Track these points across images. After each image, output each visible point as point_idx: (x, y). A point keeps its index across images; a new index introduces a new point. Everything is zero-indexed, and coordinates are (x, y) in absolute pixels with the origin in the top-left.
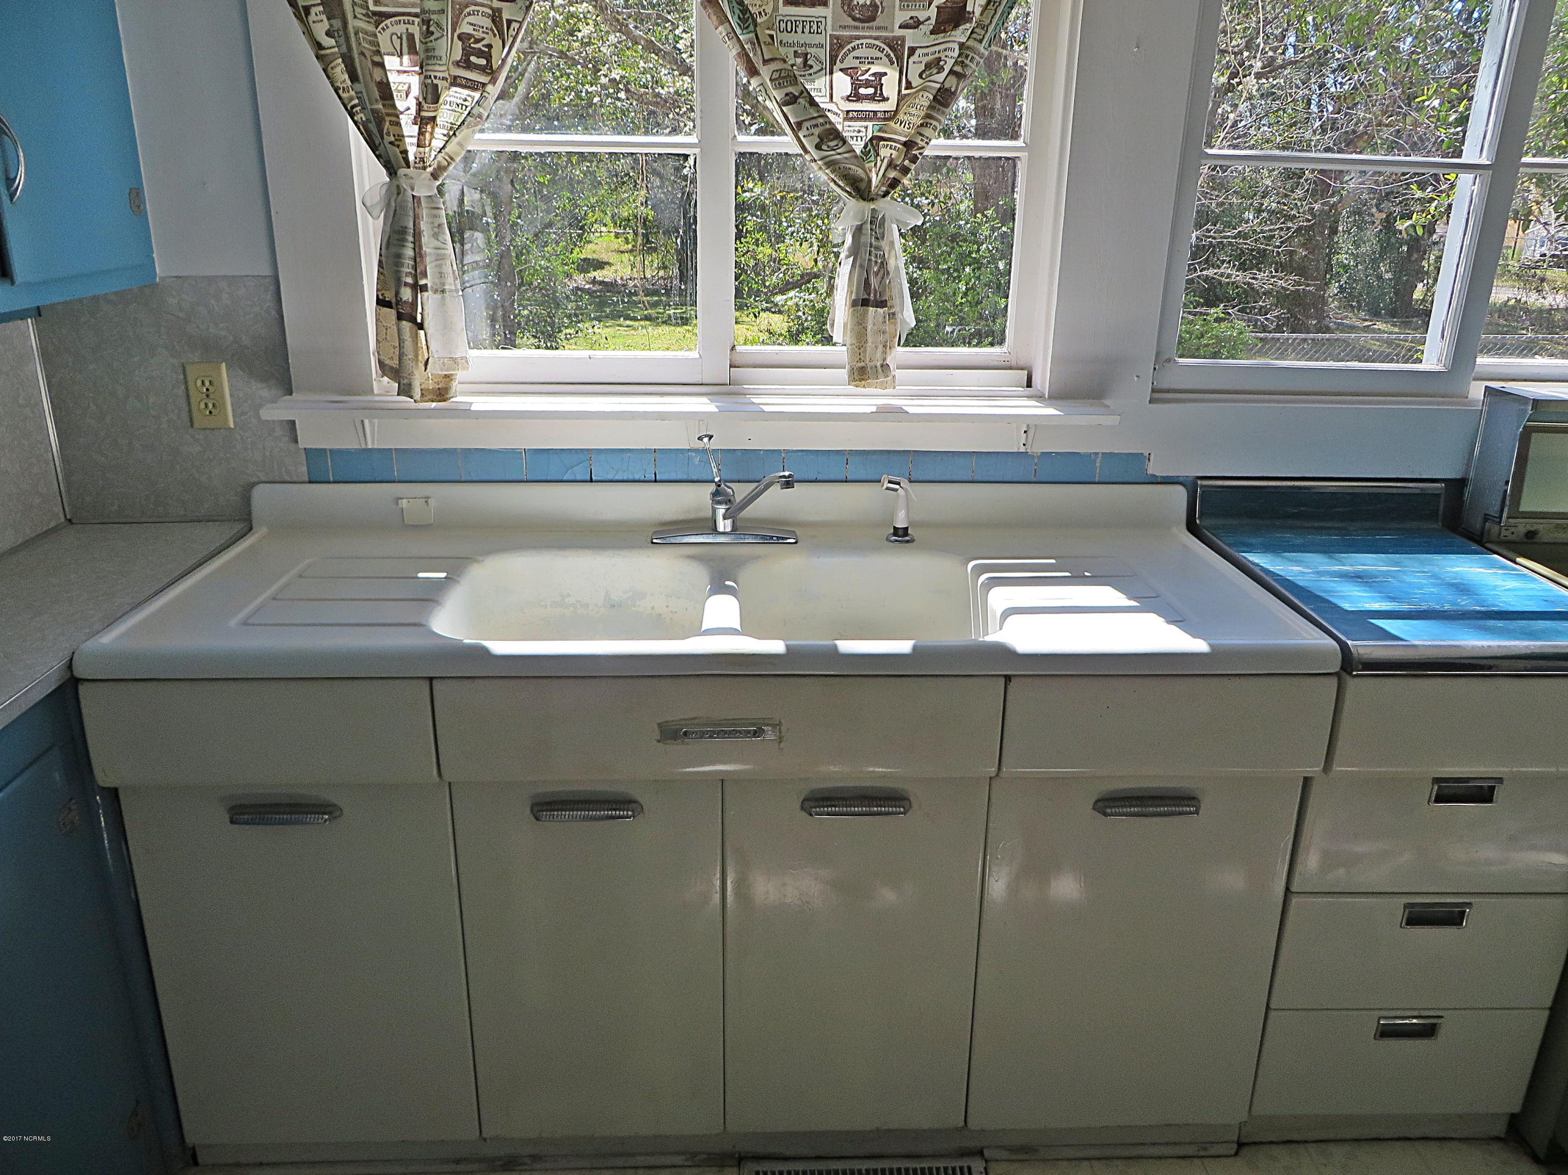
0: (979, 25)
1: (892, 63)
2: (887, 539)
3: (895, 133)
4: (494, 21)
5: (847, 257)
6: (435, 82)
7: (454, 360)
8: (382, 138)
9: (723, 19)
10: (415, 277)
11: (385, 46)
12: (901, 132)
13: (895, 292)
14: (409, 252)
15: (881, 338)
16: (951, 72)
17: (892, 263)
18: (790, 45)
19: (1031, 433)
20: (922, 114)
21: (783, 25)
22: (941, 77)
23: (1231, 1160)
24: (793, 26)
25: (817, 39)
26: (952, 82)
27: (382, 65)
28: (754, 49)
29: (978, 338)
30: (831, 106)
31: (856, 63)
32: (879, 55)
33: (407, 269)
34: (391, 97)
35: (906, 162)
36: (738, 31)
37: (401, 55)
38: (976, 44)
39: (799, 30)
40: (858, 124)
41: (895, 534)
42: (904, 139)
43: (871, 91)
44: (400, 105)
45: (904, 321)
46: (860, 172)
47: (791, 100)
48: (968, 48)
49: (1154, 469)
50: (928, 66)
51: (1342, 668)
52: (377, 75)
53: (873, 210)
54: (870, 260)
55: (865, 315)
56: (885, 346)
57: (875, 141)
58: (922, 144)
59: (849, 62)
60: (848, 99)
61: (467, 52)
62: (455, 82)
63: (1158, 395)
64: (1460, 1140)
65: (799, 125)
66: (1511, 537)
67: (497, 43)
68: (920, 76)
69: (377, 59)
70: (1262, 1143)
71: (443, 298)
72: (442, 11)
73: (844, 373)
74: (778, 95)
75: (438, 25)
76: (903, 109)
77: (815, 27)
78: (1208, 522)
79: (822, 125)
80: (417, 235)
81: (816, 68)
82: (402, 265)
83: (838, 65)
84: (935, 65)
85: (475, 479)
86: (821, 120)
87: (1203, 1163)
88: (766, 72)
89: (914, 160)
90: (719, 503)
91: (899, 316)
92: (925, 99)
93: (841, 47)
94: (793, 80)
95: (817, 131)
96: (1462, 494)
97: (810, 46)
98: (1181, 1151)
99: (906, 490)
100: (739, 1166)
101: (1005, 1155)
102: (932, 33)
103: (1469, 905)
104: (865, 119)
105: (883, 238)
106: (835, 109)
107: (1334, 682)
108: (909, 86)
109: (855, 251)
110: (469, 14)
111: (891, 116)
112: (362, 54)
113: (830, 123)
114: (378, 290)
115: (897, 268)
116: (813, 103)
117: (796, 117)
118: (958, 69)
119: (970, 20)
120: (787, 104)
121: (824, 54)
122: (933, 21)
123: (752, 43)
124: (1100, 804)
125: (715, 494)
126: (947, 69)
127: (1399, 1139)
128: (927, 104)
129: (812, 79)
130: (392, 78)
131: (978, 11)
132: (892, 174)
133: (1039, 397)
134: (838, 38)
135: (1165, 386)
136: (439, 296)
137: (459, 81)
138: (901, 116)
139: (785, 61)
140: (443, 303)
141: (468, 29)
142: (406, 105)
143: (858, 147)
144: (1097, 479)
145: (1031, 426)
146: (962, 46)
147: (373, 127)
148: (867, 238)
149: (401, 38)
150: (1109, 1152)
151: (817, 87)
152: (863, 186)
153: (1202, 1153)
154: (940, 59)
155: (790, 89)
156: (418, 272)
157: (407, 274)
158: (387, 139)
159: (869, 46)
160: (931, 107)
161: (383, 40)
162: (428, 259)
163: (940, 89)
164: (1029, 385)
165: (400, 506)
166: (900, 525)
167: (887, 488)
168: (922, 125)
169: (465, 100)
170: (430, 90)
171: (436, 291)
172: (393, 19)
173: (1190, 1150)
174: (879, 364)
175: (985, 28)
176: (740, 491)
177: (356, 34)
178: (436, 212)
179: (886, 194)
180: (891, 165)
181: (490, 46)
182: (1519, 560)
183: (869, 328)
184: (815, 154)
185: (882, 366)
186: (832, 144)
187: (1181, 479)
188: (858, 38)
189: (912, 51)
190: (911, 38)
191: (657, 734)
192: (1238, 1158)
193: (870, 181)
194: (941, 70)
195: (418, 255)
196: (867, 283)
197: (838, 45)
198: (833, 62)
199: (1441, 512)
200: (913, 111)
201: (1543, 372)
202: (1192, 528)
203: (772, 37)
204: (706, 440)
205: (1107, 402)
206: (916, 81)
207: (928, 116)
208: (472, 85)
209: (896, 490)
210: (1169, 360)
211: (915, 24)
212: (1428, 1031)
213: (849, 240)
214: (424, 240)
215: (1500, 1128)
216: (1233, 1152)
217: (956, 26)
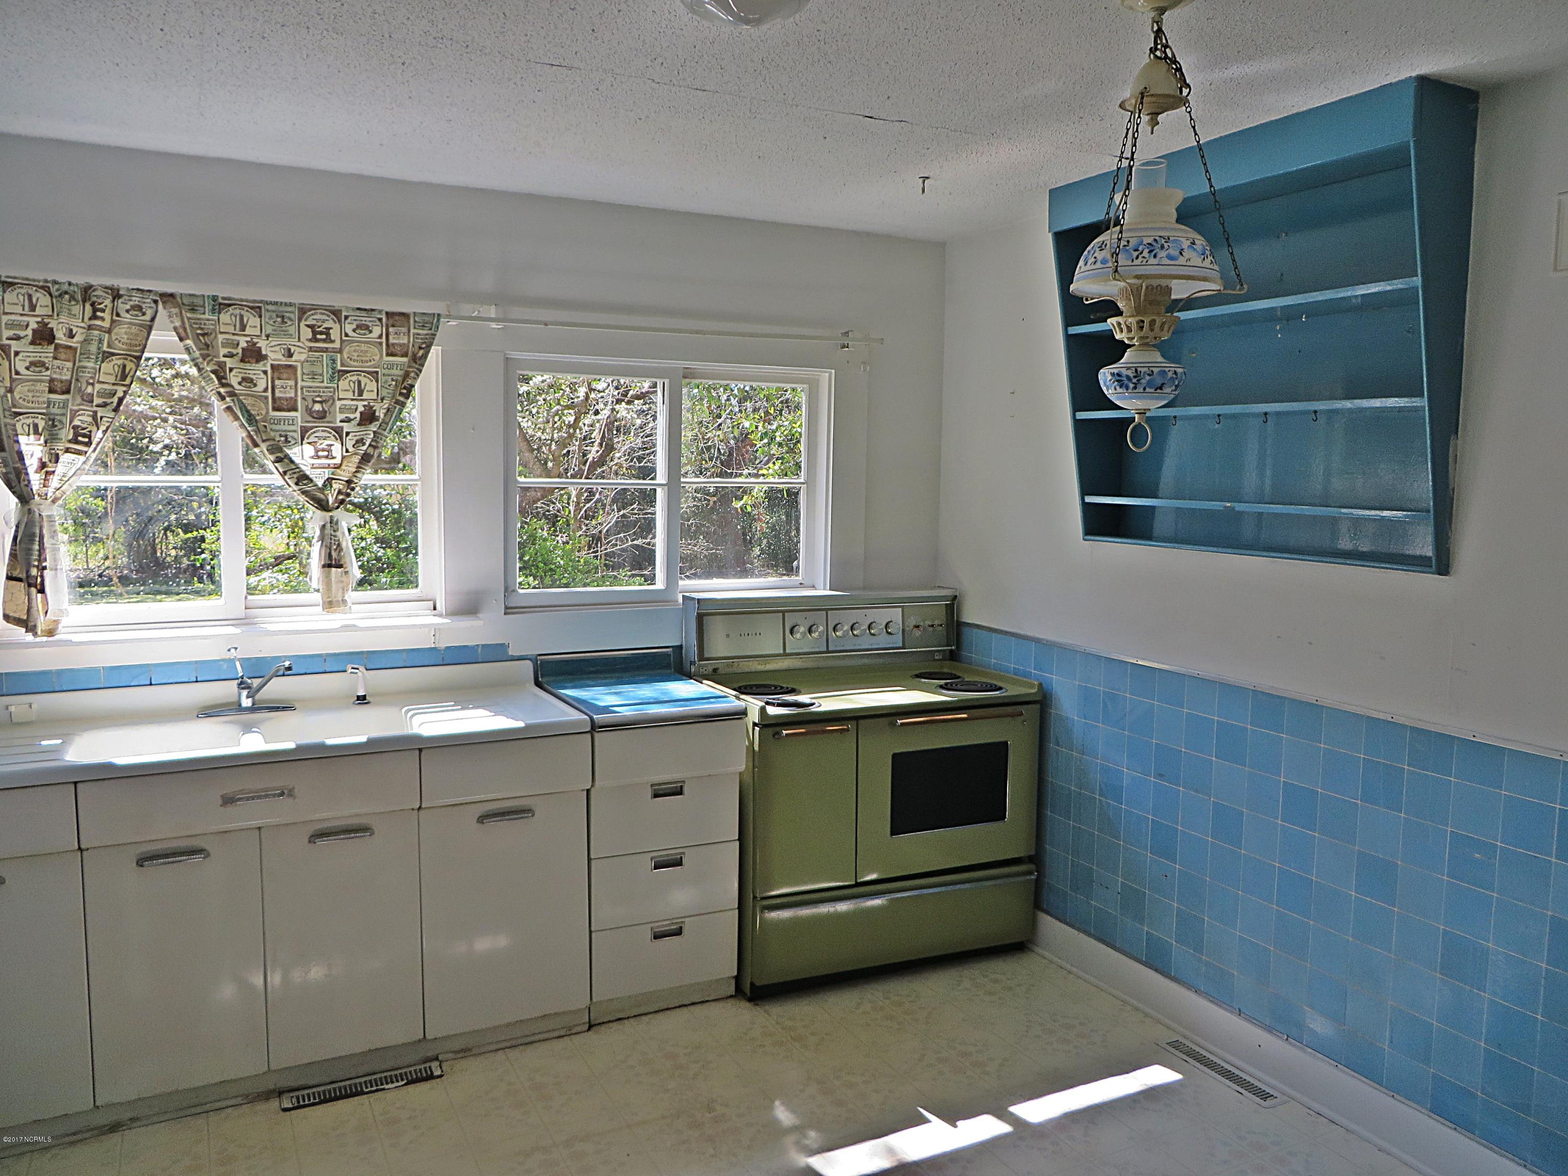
0: (383, 422)
1: (337, 439)
2: (354, 703)
3: (340, 476)
4: (93, 419)
5: (318, 541)
6: (58, 452)
7: (61, 611)
8: (19, 482)
9: (237, 418)
10: (39, 561)
11: (19, 430)
12: (344, 475)
13: (347, 560)
14: (36, 547)
15: (341, 585)
16: (370, 445)
17: (344, 545)
18: (277, 431)
19: (437, 635)
20: (355, 466)
21: (272, 421)
22: (365, 448)
23: (586, 1033)
24: (279, 421)
25: (292, 428)
26: (371, 451)
27: (17, 442)
28: (256, 434)
29: (401, 585)
30: (304, 462)
31: (316, 440)
32: (329, 435)
33: (35, 556)
34: (23, 459)
35: (349, 491)
36: (247, 425)
37: (28, 435)
38: (383, 432)
39: (282, 423)
40: (319, 471)
41: (358, 699)
42: (346, 479)
43: (326, 453)
44: (27, 462)
45: (354, 576)
46: (322, 496)
47: (278, 460)
48: (379, 433)
49: (511, 652)
50: (357, 442)
51: (592, 728)
52: (16, 447)
53: (331, 517)
54: (331, 543)
55: (329, 573)
56: (343, 589)
57: (329, 480)
58: (356, 481)
59: (312, 439)
60: (312, 457)
61: (76, 435)
62: (67, 450)
63: (508, 610)
64: (714, 1000)
65: (285, 473)
66: (705, 673)
67: (95, 428)
68: (353, 446)
69: (15, 438)
70: (604, 1023)
71: (56, 574)
72: (63, 415)
73: (320, 608)
74: (272, 458)
75: (61, 422)
76: (345, 463)
77: (291, 422)
78: (545, 680)
79: (298, 472)
80: (42, 537)
81: (293, 442)
82: (32, 555)
83: (306, 441)
84: (360, 442)
85: (65, 689)
86: (297, 470)
87: (571, 1040)
88: (264, 446)
89: (353, 489)
90: (243, 688)
91: (350, 573)
92: (357, 459)
93: (307, 431)
94: (280, 450)
95: (295, 476)
96: (681, 653)
97: (289, 431)
98: (556, 1034)
99: (363, 673)
100: (279, 1096)
101: (451, 1055)
102: (358, 425)
103: (684, 853)
104: (323, 468)
105: (338, 530)
106: (305, 463)
107: (589, 736)
108: (347, 451)
109: (322, 538)
110: (79, 415)
111: (339, 467)
112: (9, 437)
113: (302, 471)
114: (8, 571)
115: (347, 547)
116: (292, 462)
117: (283, 468)
118: (374, 443)
119: (378, 420)
120: (276, 462)
121: (298, 436)
122: (358, 419)
123: (256, 432)
124: (481, 819)
125: (239, 685)
126: (367, 444)
127: (680, 1007)
128: (358, 461)
129: (290, 448)
130: (24, 448)
131: (382, 416)
132: (341, 497)
133: (440, 616)
134: (304, 427)
135: (510, 605)
136: (53, 572)
137: (70, 450)
138: (343, 467)
139: (274, 440)
140: (56, 576)
141: (79, 423)
142: (32, 464)
143: (320, 484)
144: (480, 660)
145: (437, 629)
146: (374, 432)
147: (12, 476)
148: (328, 530)
149: (29, 426)
150: (514, 1042)
151: (294, 452)
152: (324, 503)
153: (568, 1033)
154: (362, 439)
155: (279, 455)
156: (41, 558)
157: (35, 560)
158: (23, 483)
159: (323, 431)
160: (359, 463)
161: (18, 426)
162: (47, 551)
163: (364, 454)
164: (435, 609)
165: (10, 710)
166: (361, 693)
167: (351, 673)
168: (356, 472)
169: (73, 460)
170: (54, 456)
171: (51, 570)
172: (24, 416)
173: (562, 1033)
174: (340, 599)
175: (387, 424)
176: (256, 683)
177: (5, 426)
178: (53, 523)
179: (338, 508)
180: (340, 492)
181: (90, 432)
182: (704, 682)
183: (333, 579)
184: (296, 488)
185: (342, 600)
186: (304, 482)
187: (529, 657)
188: (317, 427)
189: (348, 434)
190: (346, 427)
191: (220, 802)
192: (590, 1033)
193: (328, 501)
194: (364, 444)
195: (42, 549)
196: (330, 555)
197: (304, 431)
198: (302, 439)
199: (672, 664)
200: (350, 465)
201: (718, 587)
202: (538, 684)
203: (265, 426)
204: (233, 650)
205: (480, 615)
206: (351, 449)
207: (358, 467)
208: (79, 453)
209: (356, 673)
210: (514, 591)
211: (348, 420)
212: (678, 932)
213: (318, 532)
214: (45, 540)
215: (732, 990)
216: (587, 1028)
217: (371, 423)
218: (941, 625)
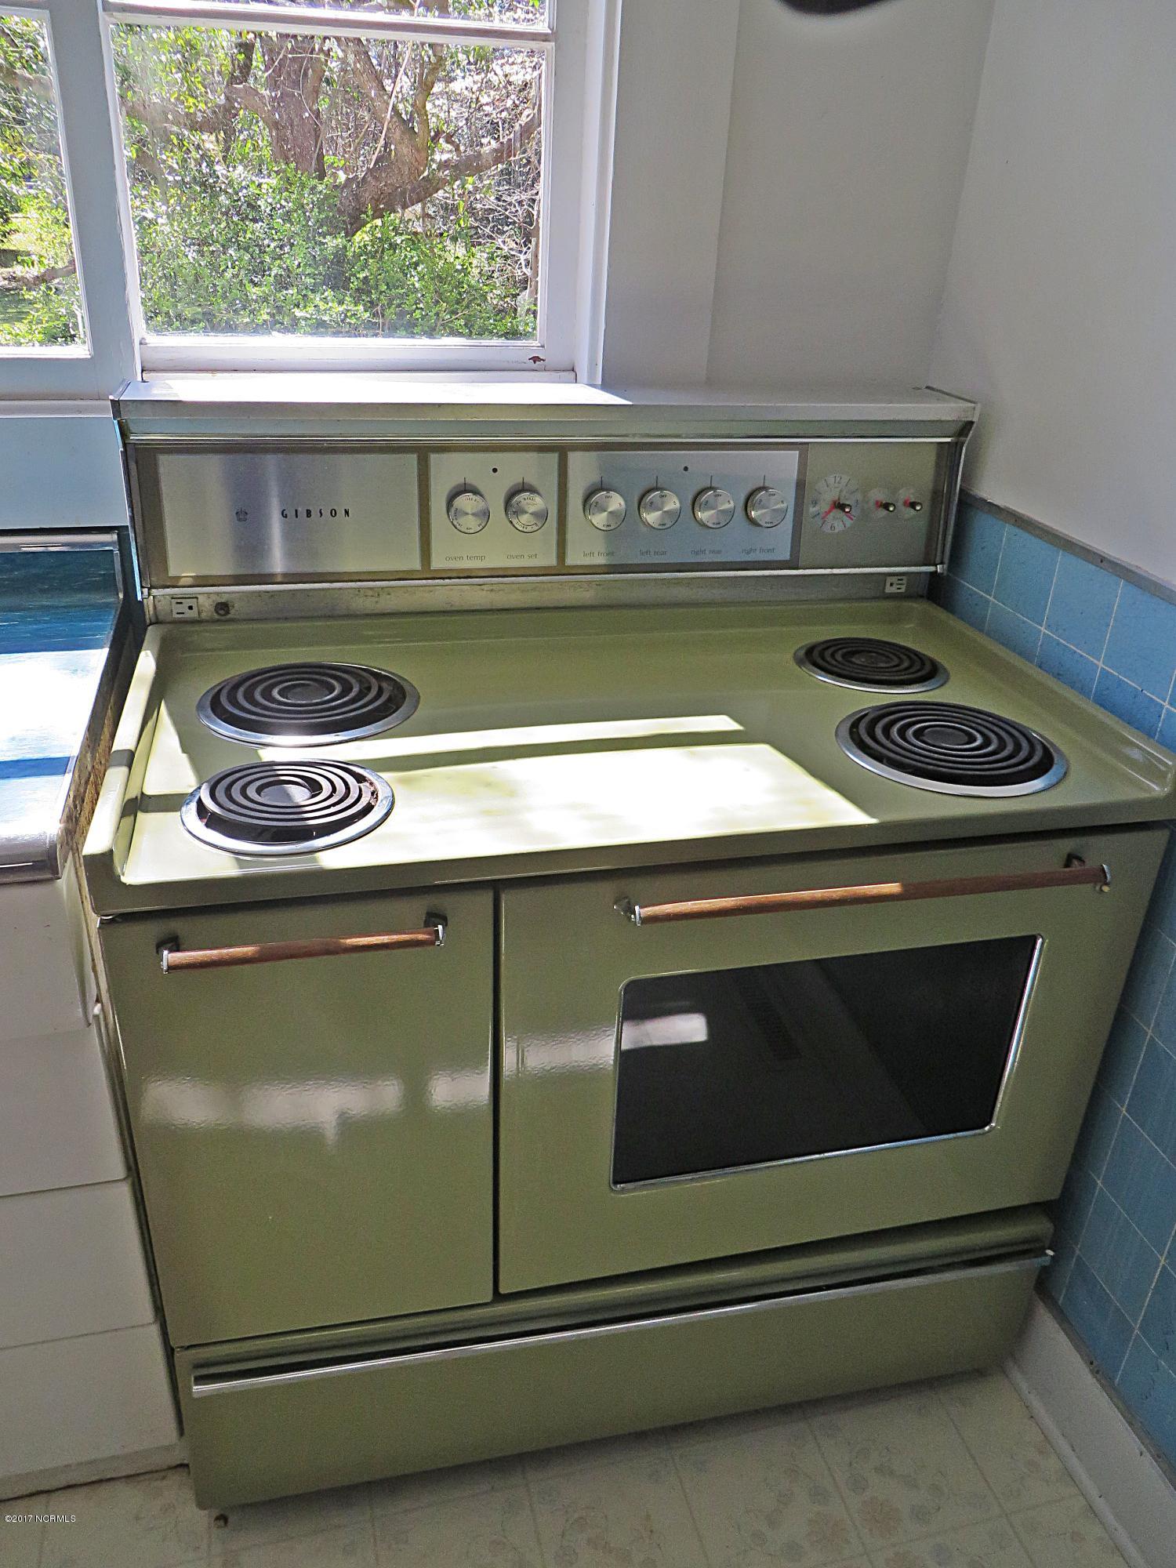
66: (189, 615)
218: (913, 505)
